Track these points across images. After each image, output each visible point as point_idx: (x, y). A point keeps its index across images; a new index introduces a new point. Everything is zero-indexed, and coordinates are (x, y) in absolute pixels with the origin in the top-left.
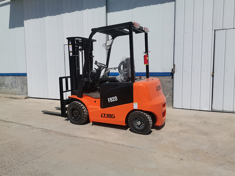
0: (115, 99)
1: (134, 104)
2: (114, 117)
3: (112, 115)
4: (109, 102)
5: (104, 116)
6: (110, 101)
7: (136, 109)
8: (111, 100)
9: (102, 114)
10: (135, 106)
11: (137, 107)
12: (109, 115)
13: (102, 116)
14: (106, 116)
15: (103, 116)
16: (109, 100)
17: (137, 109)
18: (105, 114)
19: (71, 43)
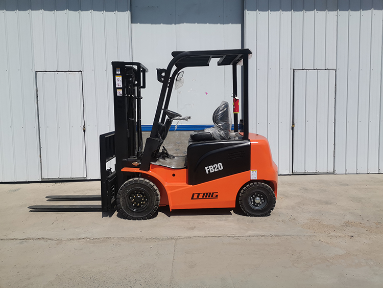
0: (219, 167)
1: (251, 172)
2: (217, 196)
3: (213, 193)
4: (207, 173)
5: (198, 196)
6: (209, 171)
7: (254, 179)
8: (211, 169)
9: (193, 194)
10: (254, 175)
11: (256, 176)
12: (207, 194)
13: (192, 198)
14: (201, 196)
15: (195, 196)
16: (207, 170)
17: (256, 179)
18: (199, 194)
19: (119, 73)
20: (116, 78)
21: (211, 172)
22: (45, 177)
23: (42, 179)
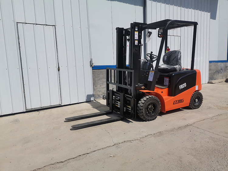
0: (185, 85)
1: (196, 86)
2: (183, 101)
4: (180, 89)
6: (181, 88)
8: (182, 87)
9: (174, 101)
11: (198, 88)
12: (180, 100)
16: (180, 87)
19: (137, 30)
20: (135, 33)
21: (182, 88)
22: (29, 107)
23: (26, 109)
